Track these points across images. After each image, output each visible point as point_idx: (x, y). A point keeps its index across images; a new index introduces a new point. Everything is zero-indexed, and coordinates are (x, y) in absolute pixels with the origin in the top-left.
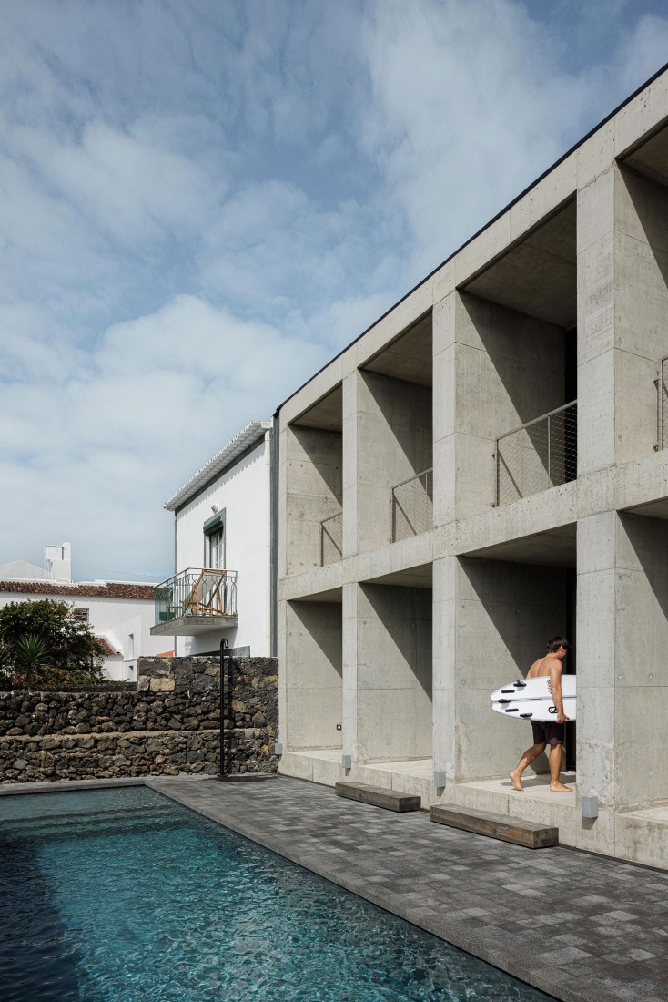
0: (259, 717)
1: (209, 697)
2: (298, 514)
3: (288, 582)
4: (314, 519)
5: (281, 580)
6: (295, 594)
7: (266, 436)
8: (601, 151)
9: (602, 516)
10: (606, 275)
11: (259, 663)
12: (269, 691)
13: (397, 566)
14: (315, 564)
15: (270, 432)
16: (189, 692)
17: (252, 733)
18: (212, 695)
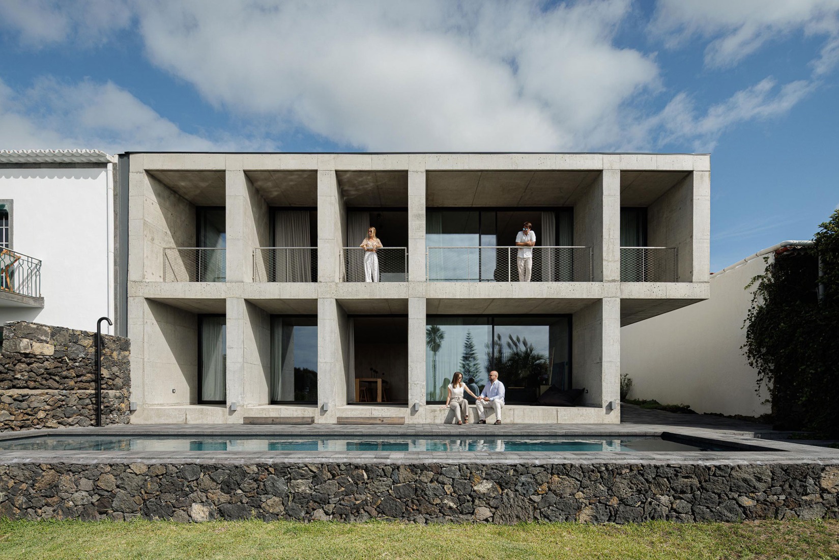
0: (119, 382)
1: (82, 364)
2: (150, 238)
3: (146, 284)
4: (160, 245)
5: (135, 282)
6: (158, 295)
7: (110, 166)
8: (420, 163)
9: (420, 299)
10: (422, 210)
11: (117, 341)
12: (125, 363)
13: (286, 295)
14: (160, 277)
15: (113, 165)
16: (66, 357)
17: (114, 394)
18: (84, 362)
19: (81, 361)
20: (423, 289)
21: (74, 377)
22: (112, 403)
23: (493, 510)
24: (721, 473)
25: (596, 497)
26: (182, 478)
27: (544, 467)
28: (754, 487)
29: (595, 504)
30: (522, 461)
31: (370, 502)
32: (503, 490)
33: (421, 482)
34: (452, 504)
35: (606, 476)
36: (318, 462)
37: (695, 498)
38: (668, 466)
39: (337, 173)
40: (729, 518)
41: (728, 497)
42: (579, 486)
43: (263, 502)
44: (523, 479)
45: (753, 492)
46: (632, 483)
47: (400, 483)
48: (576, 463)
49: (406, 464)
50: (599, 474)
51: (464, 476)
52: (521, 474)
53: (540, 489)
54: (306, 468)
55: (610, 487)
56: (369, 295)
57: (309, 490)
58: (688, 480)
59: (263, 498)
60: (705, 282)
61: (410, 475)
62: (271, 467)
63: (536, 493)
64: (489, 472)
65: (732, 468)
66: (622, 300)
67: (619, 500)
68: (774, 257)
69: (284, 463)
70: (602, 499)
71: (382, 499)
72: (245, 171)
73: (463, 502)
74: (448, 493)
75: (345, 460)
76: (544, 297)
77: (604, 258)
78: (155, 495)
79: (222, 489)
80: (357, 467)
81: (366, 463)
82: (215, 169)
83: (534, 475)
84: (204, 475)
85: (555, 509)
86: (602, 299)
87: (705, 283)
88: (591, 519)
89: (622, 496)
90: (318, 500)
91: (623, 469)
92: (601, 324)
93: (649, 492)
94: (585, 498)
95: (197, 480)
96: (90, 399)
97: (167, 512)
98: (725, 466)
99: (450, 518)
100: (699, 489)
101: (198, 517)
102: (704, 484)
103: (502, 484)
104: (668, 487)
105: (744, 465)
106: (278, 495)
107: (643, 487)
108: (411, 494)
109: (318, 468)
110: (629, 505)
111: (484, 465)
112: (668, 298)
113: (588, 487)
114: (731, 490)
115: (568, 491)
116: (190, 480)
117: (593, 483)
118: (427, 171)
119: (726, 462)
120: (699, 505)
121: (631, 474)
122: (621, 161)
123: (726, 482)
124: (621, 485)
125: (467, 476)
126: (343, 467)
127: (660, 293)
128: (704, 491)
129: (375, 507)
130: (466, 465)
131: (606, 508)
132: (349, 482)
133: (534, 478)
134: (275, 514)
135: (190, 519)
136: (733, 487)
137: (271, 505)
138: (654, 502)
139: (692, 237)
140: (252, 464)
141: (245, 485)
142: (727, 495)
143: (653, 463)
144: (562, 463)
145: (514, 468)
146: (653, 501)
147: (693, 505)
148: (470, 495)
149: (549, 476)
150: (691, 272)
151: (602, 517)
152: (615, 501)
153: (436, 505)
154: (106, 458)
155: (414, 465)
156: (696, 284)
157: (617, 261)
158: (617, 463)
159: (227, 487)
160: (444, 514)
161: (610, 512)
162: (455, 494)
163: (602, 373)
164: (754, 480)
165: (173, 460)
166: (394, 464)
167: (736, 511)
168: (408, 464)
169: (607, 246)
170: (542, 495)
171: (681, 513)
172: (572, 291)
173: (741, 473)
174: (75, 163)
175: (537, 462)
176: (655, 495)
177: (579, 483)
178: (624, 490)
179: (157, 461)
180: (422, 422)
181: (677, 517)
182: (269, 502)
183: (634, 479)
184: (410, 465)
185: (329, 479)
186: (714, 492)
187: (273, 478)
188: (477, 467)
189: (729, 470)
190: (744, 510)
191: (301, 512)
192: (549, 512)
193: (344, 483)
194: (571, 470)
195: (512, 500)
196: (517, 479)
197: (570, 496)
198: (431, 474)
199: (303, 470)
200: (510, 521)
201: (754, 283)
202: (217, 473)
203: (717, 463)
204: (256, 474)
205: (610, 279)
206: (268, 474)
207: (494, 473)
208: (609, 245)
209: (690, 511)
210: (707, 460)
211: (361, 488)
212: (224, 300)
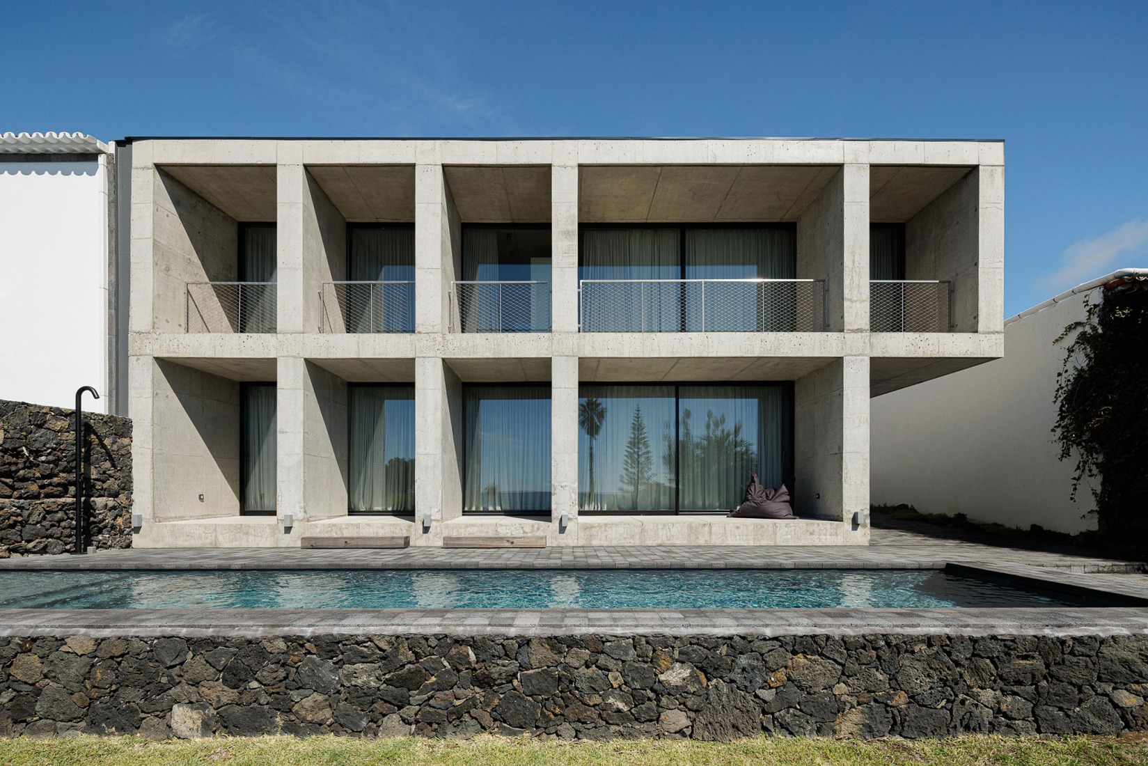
1: (51, 458)
2: (164, 267)
3: (156, 337)
4: (179, 277)
5: (140, 333)
6: (174, 352)
7: (102, 159)
8: (570, 153)
9: (569, 358)
10: (572, 225)
11: (111, 422)
12: (123, 455)
13: (367, 354)
14: (180, 325)
15: (108, 158)
16: (24, 448)
17: (105, 503)
18: (54, 455)
19: (49, 454)
20: (573, 344)
21: (38, 478)
22: (100, 517)
23: (692, 715)
24: (1083, 650)
25: (869, 692)
26: (157, 661)
27: (780, 641)
28: (1141, 675)
29: (867, 704)
30: (742, 631)
31: (481, 702)
32: (709, 680)
33: (567, 667)
34: (621, 705)
35: (886, 655)
36: (391, 633)
37: (1039, 694)
38: (994, 638)
39: (446, 168)
40: (1097, 726)
41: (1096, 691)
42: (840, 673)
43: (296, 703)
44: (743, 661)
45: (1137, 682)
46: (931, 668)
47: (532, 669)
48: (836, 632)
49: (542, 636)
50: (874, 653)
51: (642, 657)
52: (741, 653)
53: (773, 679)
54: (369, 643)
55: (894, 676)
56: (492, 352)
57: (374, 682)
58: (1028, 662)
59: (295, 695)
60: (997, 332)
61: (551, 655)
62: (309, 641)
63: (766, 686)
64: (684, 649)
65: (1102, 642)
66: (872, 359)
67: (909, 698)
68: (1102, 295)
69: (332, 635)
70: (880, 696)
71: (502, 696)
72: (306, 166)
73: (640, 702)
74: (615, 686)
75: (437, 630)
76: (756, 355)
77: (846, 296)
78: (108, 691)
79: (225, 681)
80: (458, 641)
81: (473, 634)
82: (260, 163)
83: (762, 655)
84: (194, 656)
85: (798, 713)
86: (842, 358)
87: (996, 334)
88: (861, 730)
89: (915, 691)
90: (390, 699)
91: (916, 645)
92: (841, 395)
93: (961, 684)
94: (851, 695)
95: (181, 664)
96: (65, 511)
97: (128, 722)
98: (1090, 637)
99: (617, 728)
100: (1045, 678)
101: (183, 728)
102: (1053, 668)
103: (708, 668)
104: (992, 675)
105: (1124, 637)
106: (319, 690)
107: (949, 675)
108: (551, 688)
109: (389, 643)
110: (926, 706)
111: (676, 638)
112: (941, 356)
113: (856, 675)
114: (1099, 679)
115: (822, 681)
116: (169, 664)
117: (863, 667)
118: (580, 166)
119: (1093, 631)
120: (1046, 704)
121: (931, 652)
122: (870, 151)
123: (1090, 665)
124: (913, 672)
125: (647, 657)
126: (433, 642)
127: (930, 348)
128: (1055, 681)
129: (489, 710)
130: (645, 637)
131: (887, 712)
132: (445, 667)
133: (763, 660)
134: (316, 723)
135: (169, 732)
136: (1104, 674)
137: (309, 709)
138: (969, 701)
139: (976, 264)
140: (276, 637)
141: (265, 673)
142: (1093, 687)
143: (968, 632)
144: (811, 634)
145: (728, 642)
146: (967, 700)
147: (1035, 705)
148: (652, 690)
149: (788, 657)
150: (976, 317)
151: (880, 727)
152: (903, 699)
153: (594, 706)
154: (26, 626)
155: (555, 638)
156: (984, 336)
157: (865, 300)
158: (905, 634)
159: (235, 677)
160: (607, 723)
161: (894, 718)
162: (627, 688)
163: (842, 469)
164: (1139, 661)
165: (141, 629)
166: (520, 636)
167: (1109, 714)
168: (546, 636)
169: (850, 277)
170: (776, 688)
171: (1015, 719)
172: (797, 346)
173: (1117, 650)
174: (50, 154)
175: (768, 632)
176: (970, 687)
177: (840, 667)
178: (917, 679)
179: (113, 631)
180: (572, 545)
181: (1008, 726)
182: (308, 703)
183: (935, 661)
184: (550, 638)
185: (410, 663)
186: (1071, 683)
187: (313, 661)
188: (665, 641)
189: (1097, 645)
190: (1123, 714)
191: (361, 719)
192: (788, 719)
193: (435, 669)
194: (826, 645)
195: (724, 699)
196: (733, 661)
197: (825, 691)
198: (585, 653)
199: (365, 647)
200: (721, 733)
201: (1069, 334)
202: (215, 653)
203: (1077, 633)
204: (283, 653)
205: (856, 327)
206: (306, 654)
207: (693, 650)
208: (852, 277)
209: (1031, 716)
210: (1059, 626)
211: (464, 677)
212: (274, 361)
